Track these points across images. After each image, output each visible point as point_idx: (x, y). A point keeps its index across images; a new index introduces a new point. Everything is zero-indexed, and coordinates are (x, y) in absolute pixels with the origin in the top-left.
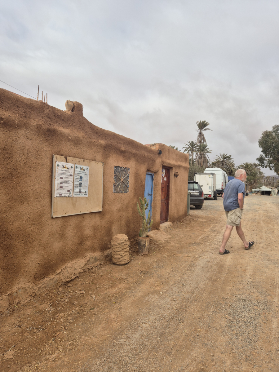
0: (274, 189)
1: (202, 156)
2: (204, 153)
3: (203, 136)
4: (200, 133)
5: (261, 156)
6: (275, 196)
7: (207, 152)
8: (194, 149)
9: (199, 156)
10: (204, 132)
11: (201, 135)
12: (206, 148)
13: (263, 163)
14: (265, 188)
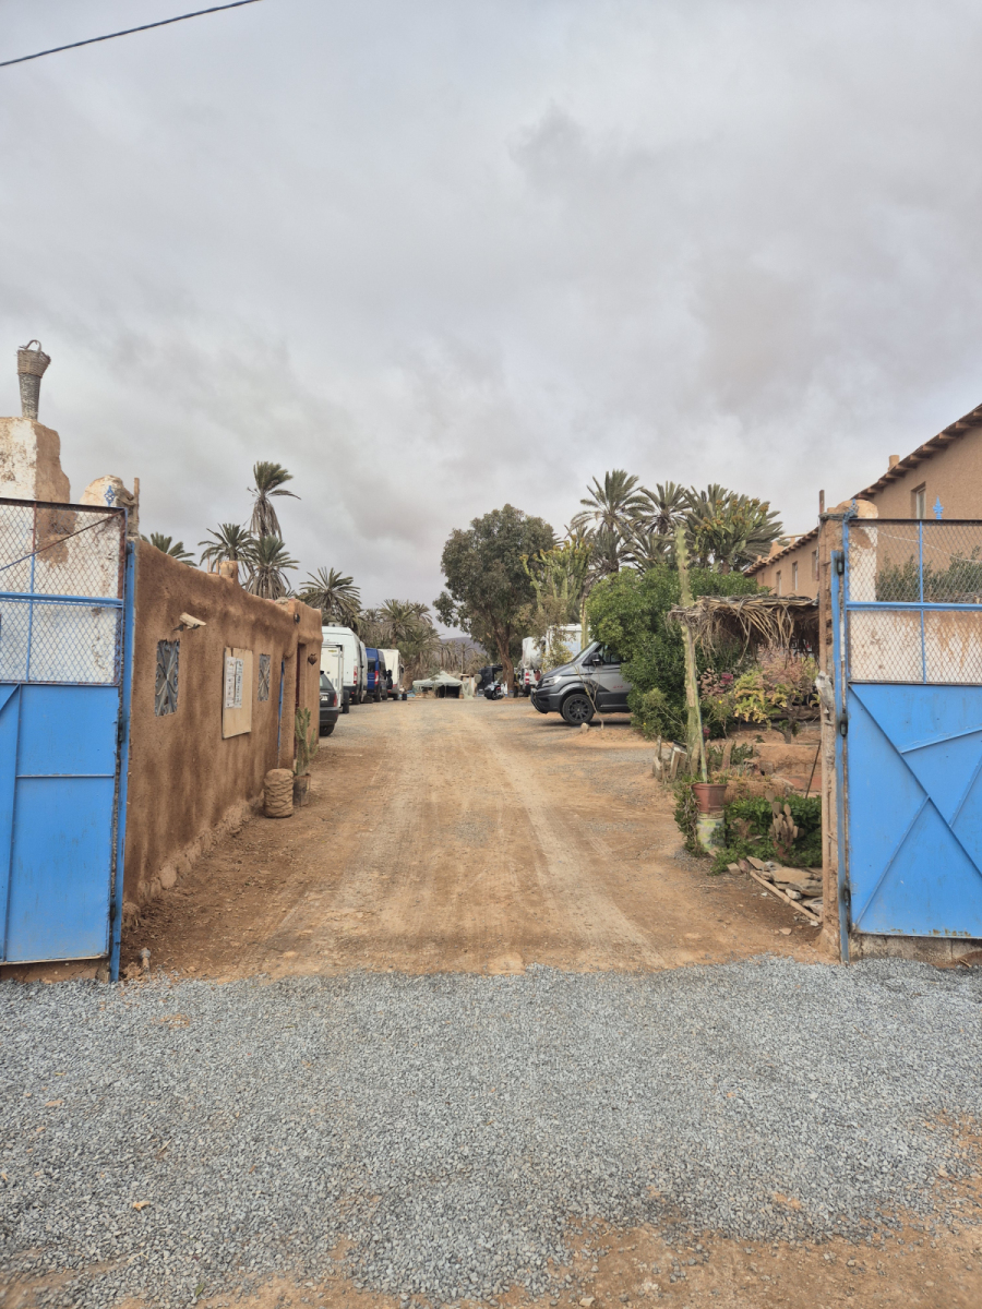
0: (467, 680)
1: (269, 577)
2: (273, 565)
3: (272, 512)
4: (262, 501)
5: (443, 594)
6: (471, 698)
7: (283, 565)
8: (240, 550)
9: (257, 575)
10: (273, 500)
11: (263, 509)
12: (280, 552)
13: (449, 614)
14: (446, 678)
